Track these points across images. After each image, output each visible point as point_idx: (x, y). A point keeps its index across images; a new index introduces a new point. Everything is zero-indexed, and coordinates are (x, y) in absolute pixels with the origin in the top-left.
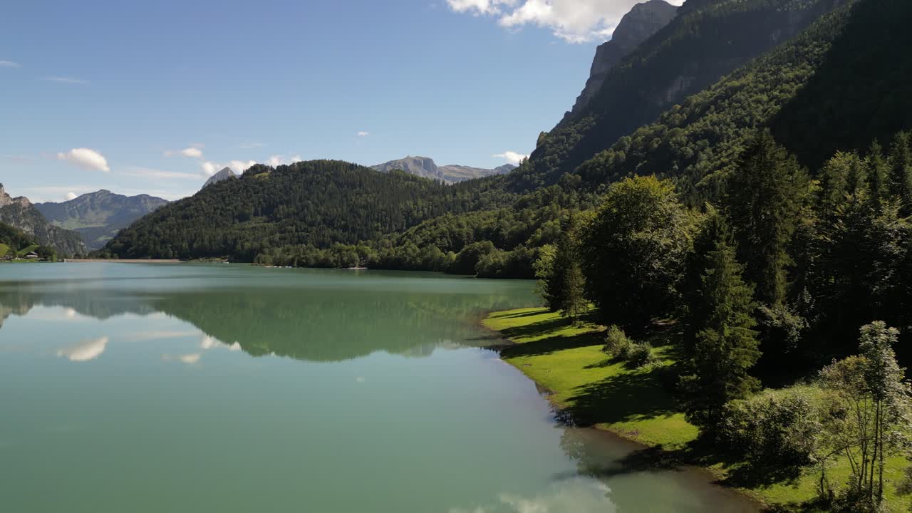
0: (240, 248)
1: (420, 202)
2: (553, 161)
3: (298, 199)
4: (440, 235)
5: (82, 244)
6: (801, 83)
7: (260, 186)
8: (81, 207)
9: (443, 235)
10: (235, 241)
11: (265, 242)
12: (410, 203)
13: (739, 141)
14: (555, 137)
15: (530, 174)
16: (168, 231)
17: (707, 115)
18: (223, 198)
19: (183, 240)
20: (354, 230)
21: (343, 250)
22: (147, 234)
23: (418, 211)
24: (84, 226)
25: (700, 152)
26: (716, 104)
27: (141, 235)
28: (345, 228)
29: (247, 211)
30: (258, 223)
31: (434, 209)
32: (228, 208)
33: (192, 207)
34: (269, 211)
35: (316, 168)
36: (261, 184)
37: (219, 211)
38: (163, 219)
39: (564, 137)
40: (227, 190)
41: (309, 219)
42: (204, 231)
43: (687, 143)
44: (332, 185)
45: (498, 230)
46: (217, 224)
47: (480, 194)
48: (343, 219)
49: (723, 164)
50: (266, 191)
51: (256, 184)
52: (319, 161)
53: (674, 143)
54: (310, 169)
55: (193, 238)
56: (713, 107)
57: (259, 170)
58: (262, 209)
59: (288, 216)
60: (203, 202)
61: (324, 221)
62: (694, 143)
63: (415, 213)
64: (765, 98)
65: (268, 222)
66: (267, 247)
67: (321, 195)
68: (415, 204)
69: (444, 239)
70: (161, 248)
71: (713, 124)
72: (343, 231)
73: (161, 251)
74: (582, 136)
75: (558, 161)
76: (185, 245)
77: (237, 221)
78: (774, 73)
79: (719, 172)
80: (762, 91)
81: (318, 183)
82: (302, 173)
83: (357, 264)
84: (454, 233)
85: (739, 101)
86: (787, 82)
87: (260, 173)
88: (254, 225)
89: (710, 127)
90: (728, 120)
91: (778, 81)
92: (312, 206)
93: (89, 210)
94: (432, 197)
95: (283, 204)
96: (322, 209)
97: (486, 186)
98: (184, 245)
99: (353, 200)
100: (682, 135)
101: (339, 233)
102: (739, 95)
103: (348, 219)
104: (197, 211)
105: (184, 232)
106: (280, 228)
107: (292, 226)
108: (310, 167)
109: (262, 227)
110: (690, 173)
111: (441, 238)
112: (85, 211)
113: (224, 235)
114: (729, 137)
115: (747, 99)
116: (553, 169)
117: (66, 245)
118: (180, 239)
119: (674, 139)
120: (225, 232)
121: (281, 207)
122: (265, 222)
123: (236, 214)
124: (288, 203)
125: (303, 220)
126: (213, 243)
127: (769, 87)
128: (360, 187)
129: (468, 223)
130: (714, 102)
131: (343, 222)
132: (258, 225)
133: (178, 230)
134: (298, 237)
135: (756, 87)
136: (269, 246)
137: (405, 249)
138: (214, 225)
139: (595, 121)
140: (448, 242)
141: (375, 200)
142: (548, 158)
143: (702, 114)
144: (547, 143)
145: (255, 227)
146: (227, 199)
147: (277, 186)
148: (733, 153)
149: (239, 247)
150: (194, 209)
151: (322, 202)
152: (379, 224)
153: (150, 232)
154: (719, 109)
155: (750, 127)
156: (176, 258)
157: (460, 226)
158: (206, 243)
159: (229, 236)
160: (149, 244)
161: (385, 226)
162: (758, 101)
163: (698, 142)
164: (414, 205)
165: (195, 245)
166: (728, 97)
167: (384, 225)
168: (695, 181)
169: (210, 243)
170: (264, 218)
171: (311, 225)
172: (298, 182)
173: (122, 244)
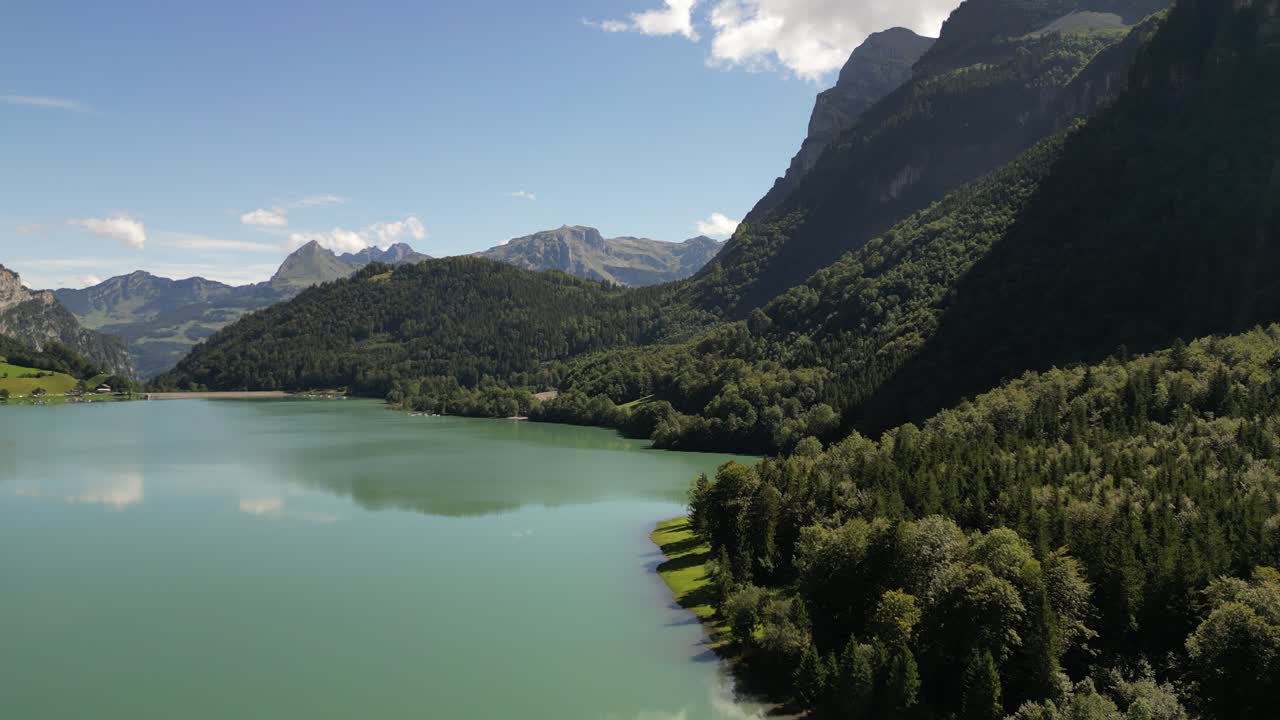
0: (362, 378)
1: (586, 319)
2: (750, 270)
3: (429, 310)
4: (611, 381)
5: (125, 353)
6: (999, 233)
7: (381, 293)
8: (109, 295)
9: (616, 381)
10: (354, 367)
11: (394, 373)
12: (573, 321)
13: (928, 301)
14: (754, 237)
15: (723, 287)
16: (266, 354)
17: (902, 263)
18: (334, 310)
19: (287, 366)
20: (504, 358)
21: (500, 396)
22: (239, 358)
23: (584, 332)
24: (115, 322)
25: (888, 311)
26: (912, 250)
27: (232, 359)
28: (493, 355)
29: (365, 327)
30: (380, 342)
31: (604, 329)
32: (342, 322)
33: (294, 321)
34: (393, 326)
35: (451, 269)
36: (382, 291)
37: (329, 327)
38: (257, 335)
39: (765, 238)
40: (337, 297)
41: (447, 341)
42: (313, 354)
43: (878, 297)
44: (472, 293)
45: (678, 383)
46: (328, 343)
47: (661, 309)
48: (490, 342)
49: (907, 330)
50: (388, 301)
51: (375, 290)
52: (454, 258)
53: (864, 296)
54: (444, 270)
55: (300, 363)
56: (909, 253)
57: (378, 269)
58: (384, 323)
59: (418, 334)
60: (308, 315)
61: (466, 344)
62: (885, 298)
63: (580, 335)
64: (961, 247)
65: (393, 341)
66: (396, 378)
67: (459, 306)
68: (580, 322)
69: (618, 386)
70: (260, 376)
71: (907, 276)
72: (492, 359)
73: (260, 380)
74: (788, 238)
75: (757, 270)
76: (291, 373)
77: (353, 340)
78: (977, 216)
79: (901, 339)
80: (961, 239)
81: (455, 289)
82: (434, 276)
83: (516, 412)
84: (628, 377)
85: (936, 249)
86: (986, 230)
87: (378, 274)
88: (375, 346)
89: (903, 280)
90: (922, 273)
91: (979, 228)
92: (448, 323)
93: (121, 299)
94: (600, 313)
95: (410, 318)
96: (464, 328)
97: (668, 299)
98: (289, 373)
99: (503, 316)
100: (874, 286)
101: (487, 361)
102: (937, 242)
103: (497, 343)
104: (301, 326)
105: (288, 354)
106: (411, 352)
107: (426, 349)
108: (444, 268)
109: (386, 349)
110: (875, 335)
111: (614, 384)
112: (115, 302)
113: (339, 360)
114: (919, 295)
115: (943, 248)
116: (751, 280)
117: (103, 355)
118: (283, 364)
119: (865, 291)
120: (340, 356)
121: (409, 323)
122: (388, 341)
123: (351, 330)
124: (417, 316)
125: (439, 342)
126: (326, 371)
127: (968, 234)
128: (509, 298)
129: (645, 365)
130: (911, 248)
131: (491, 347)
132: (381, 345)
133: (280, 352)
134: (435, 365)
135: (955, 233)
136: (399, 376)
137: (573, 398)
138: (324, 346)
139: (803, 218)
140: (622, 389)
141: (529, 316)
142: (745, 265)
143: (898, 261)
144: (745, 243)
145: (378, 350)
146: (339, 309)
147: (403, 293)
148: (918, 317)
149: (360, 377)
150: (297, 323)
151: (462, 317)
152: (536, 350)
153: (243, 354)
154: (915, 258)
155: (942, 283)
156: (280, 390)
157: (635, 369)
158: (318, 370)
159: (345, 361)
160: (244, 372)
161: (543, 352)
162: (954, 252)
163: (889, 297)
164: (579, 324)
165: (304, 373)
166: (926, 242)
167: (541, 348)
168: (878, 346)
169: (323, 370)
170: (387, 335)
171: (451, 349)
172: (429, 288)
173: (208, 370)
